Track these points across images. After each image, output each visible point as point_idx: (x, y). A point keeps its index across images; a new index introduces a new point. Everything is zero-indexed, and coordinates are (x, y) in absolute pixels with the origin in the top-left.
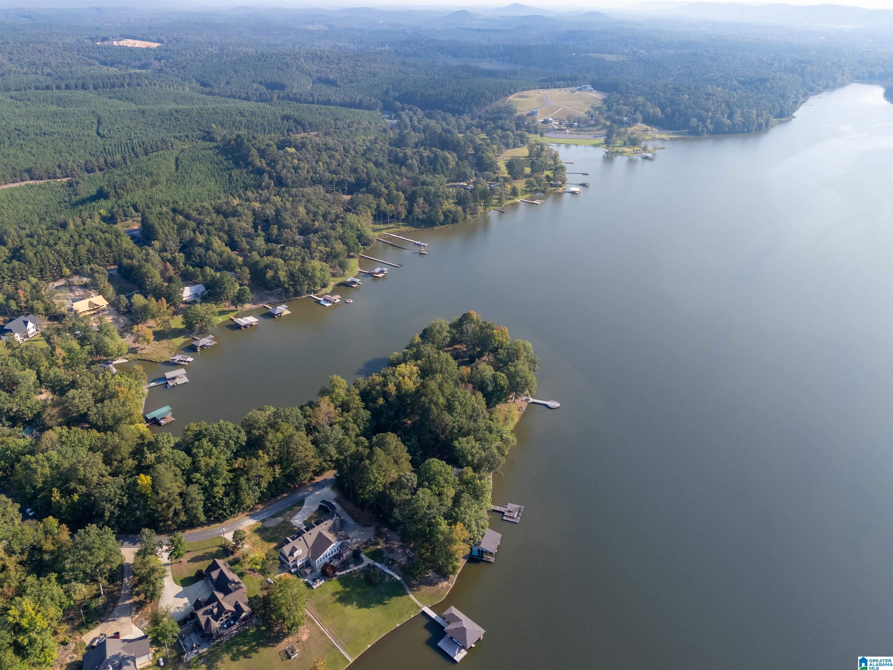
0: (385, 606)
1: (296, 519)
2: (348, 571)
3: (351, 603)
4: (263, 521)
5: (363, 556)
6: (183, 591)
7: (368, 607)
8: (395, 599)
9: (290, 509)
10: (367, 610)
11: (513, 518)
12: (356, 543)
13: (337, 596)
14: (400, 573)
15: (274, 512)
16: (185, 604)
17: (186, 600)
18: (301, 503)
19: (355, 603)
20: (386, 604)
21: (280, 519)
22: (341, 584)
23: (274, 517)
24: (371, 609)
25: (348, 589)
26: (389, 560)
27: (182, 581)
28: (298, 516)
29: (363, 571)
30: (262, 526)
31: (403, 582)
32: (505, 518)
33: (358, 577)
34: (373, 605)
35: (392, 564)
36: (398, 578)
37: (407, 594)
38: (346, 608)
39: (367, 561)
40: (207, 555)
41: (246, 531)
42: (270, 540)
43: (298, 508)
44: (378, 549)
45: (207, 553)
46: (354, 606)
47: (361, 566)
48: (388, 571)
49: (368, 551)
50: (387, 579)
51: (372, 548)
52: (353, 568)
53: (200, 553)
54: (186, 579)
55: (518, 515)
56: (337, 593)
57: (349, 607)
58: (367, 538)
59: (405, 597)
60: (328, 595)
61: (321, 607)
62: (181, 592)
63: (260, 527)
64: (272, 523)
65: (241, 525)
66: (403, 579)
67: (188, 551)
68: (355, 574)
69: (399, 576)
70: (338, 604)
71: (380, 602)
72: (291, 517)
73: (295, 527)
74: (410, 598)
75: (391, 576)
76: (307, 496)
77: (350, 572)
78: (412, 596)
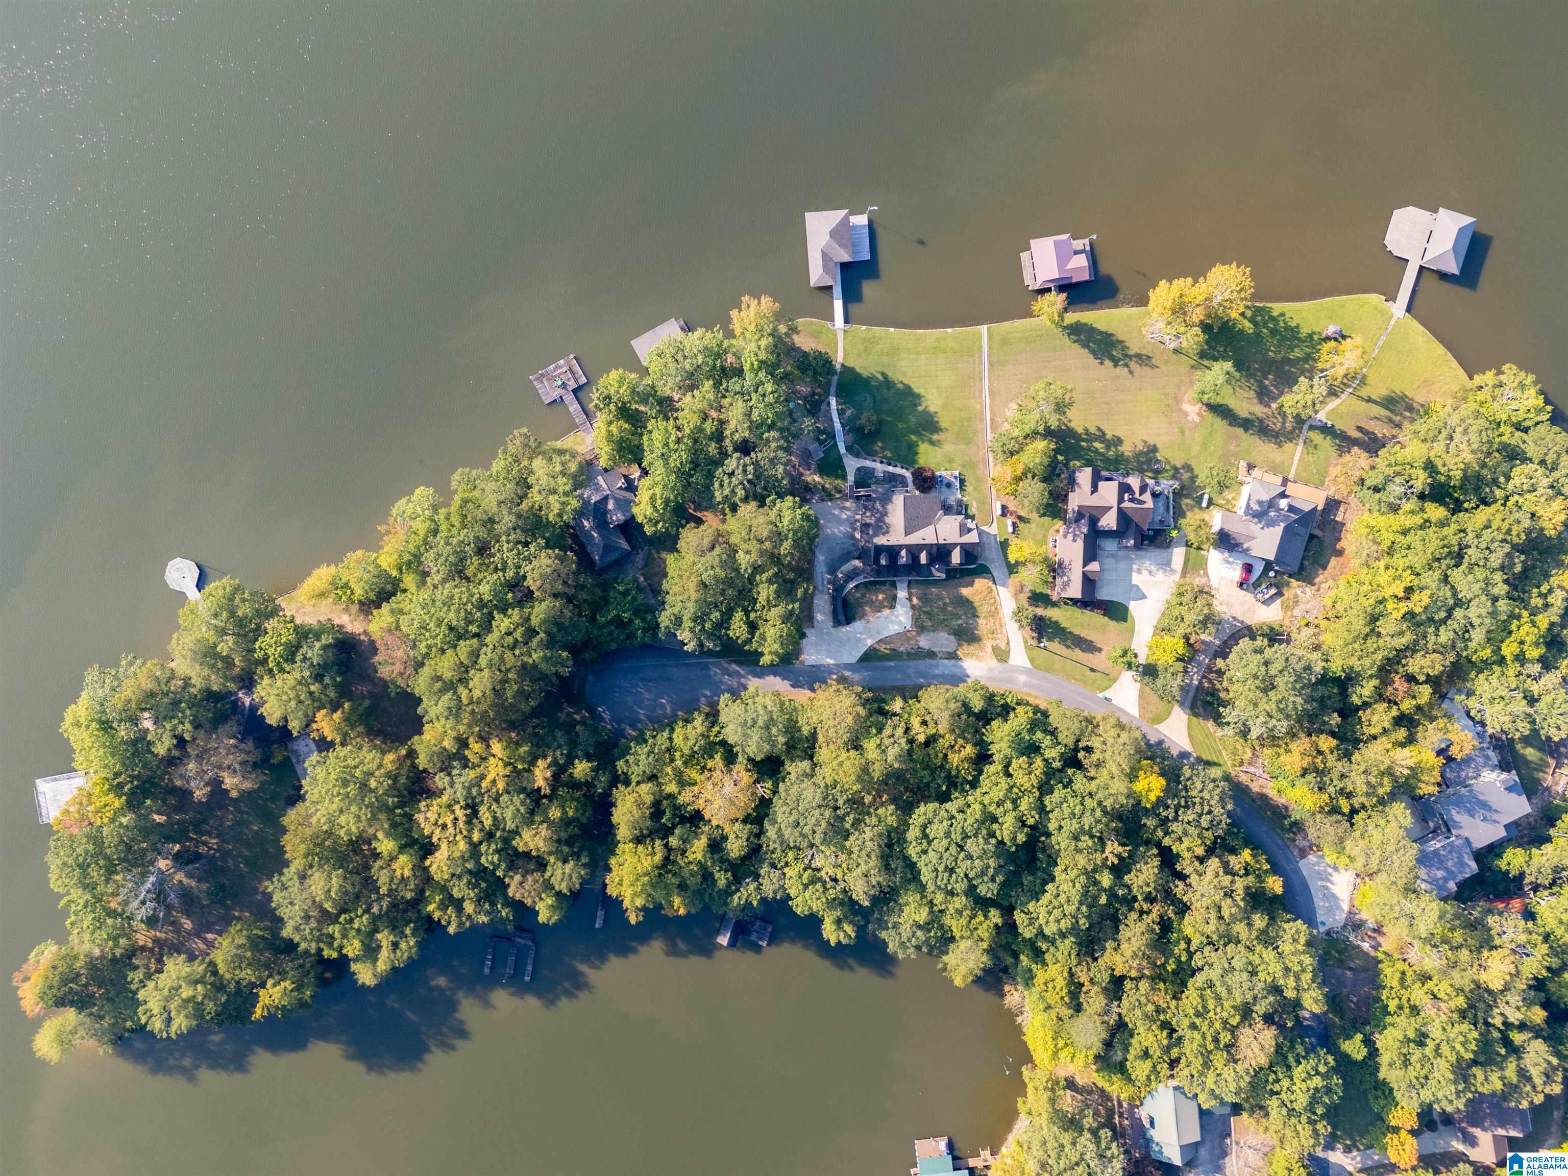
0: (886, 371)
1: (900, 623)
2: (891, 469)
3: (926, 412)
4: (953, 656)
5: (851, 478)
6: (1130, 599)
7: (908, 388)
8: (865, 374)
9: (895, 655)
10: (913, 386)
11: (571, 370)
12: (844, 508)
13: (935, 437)
14: (823, 407)
15: (924, 664)
16: (1139, 571)
17: (1136, 579)
18: (870, 657)
19: (920, 408)
20: (883, 374)
21: (924, 642)
22: (916, 454)
23: (931, 655)
24: (906, 382)
25: (914, 438)
26: (821, 442)
27: (1125, 620)
28: (894, 629)
29: (871, 454)
30: (960, 645)
31: (833, 389)
32: (583, 380)
33: (883, 449)
34: (900, 386)
35: (821, 432)
36: (833, 401)
37: (843, 365)
38: (937, 410)
39: (852, 464)
40: (1069, 643)
41: (990, 650)
42: (967, 605)
43: (882, 648)
44: (821, 476)
45: (1068, 647)
46: (924, 405)
47: (868, 463)
48: (838, 425)
49: (838, 482)
50: (849, 413)
51: (828, 483)
52: (880, 468)
53: (1078, 654)
54: (1117, 620)
55: (558, 367)
56: (932, 443)
57: (932, 409)
58: (821, 505)
59: (849, 364)
60: (948, 447)
61: (967, 438)
62: (1135, 599)
63: (965, 646)
64: (943, 640)
65: (991, 670)
66: (827, 393)
67: (1092, 670)
68: (885, 457)
69: (829, 404)
70: (943, 425)
71: (888, 383)
72: (903, 636)
73: (913, 607)
74: (846, 356)
75: (841, 413)
76: (848, 666)
77: (889, 464)
78: (839, 359)
